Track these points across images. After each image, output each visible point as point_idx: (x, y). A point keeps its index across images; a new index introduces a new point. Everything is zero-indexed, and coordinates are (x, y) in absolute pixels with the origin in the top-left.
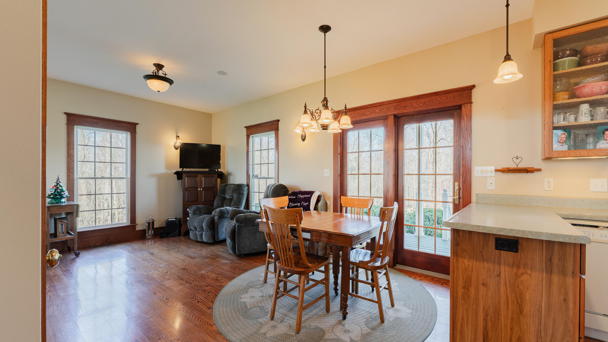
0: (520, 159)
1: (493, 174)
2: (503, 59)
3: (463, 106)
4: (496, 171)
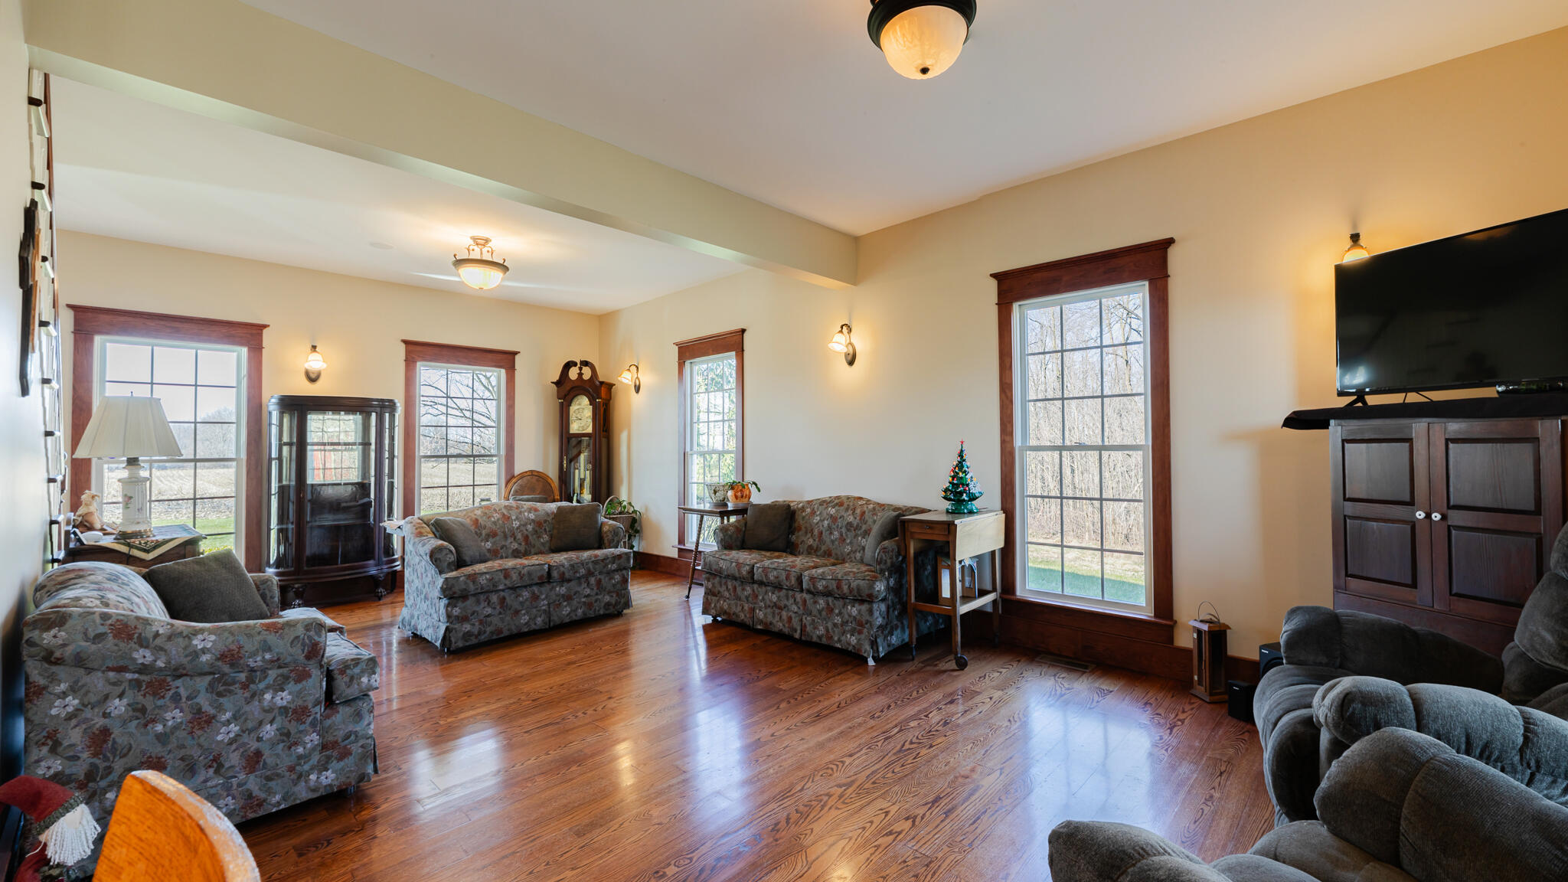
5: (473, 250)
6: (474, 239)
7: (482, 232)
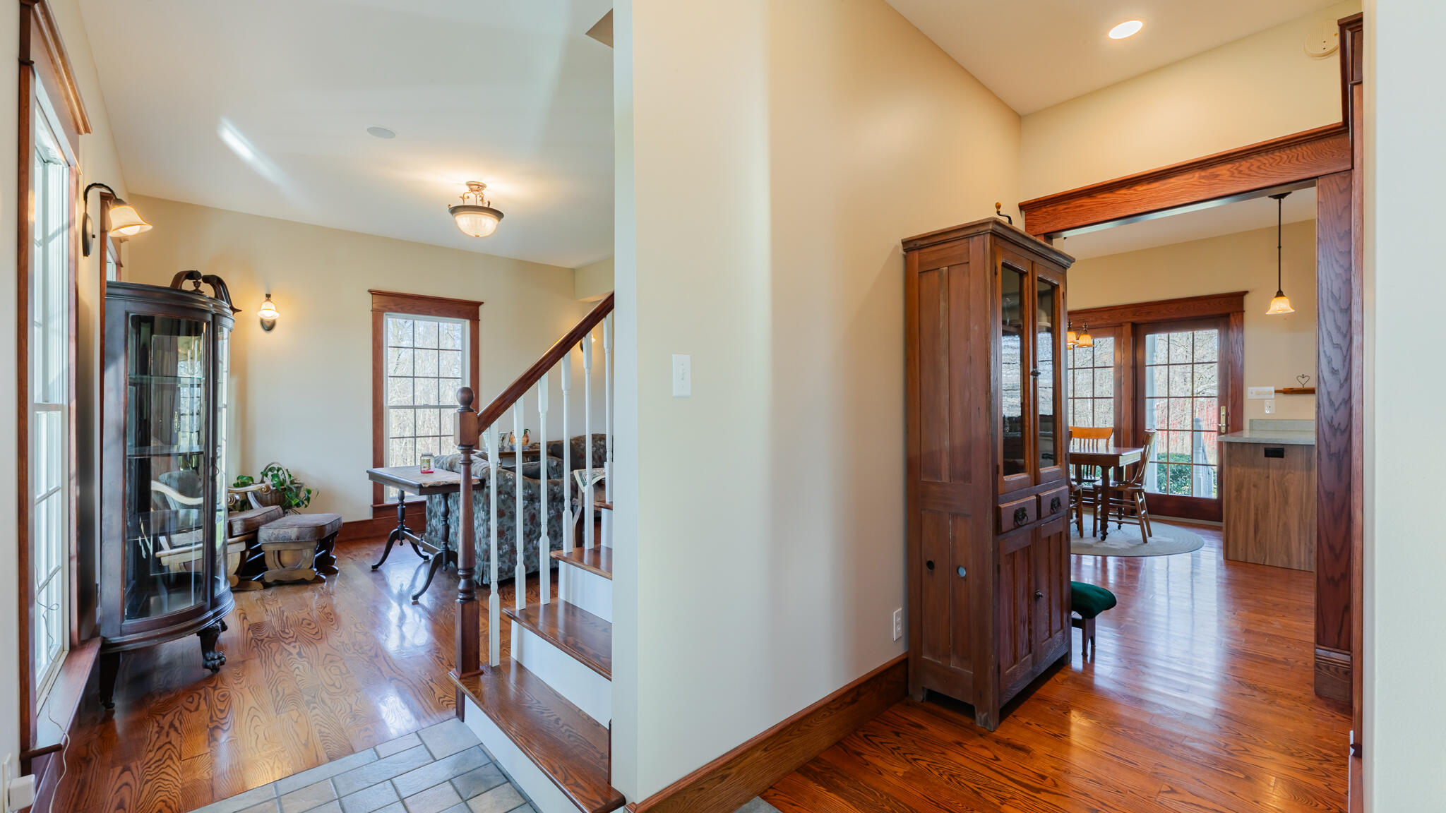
0: (1306, 378)
1: (1273, 396)
2: (1275, 295)
3: (1231, 315)
4: (1276, 392)
5: (468, 197)
6: (469, 184)
7: (476, 177)
